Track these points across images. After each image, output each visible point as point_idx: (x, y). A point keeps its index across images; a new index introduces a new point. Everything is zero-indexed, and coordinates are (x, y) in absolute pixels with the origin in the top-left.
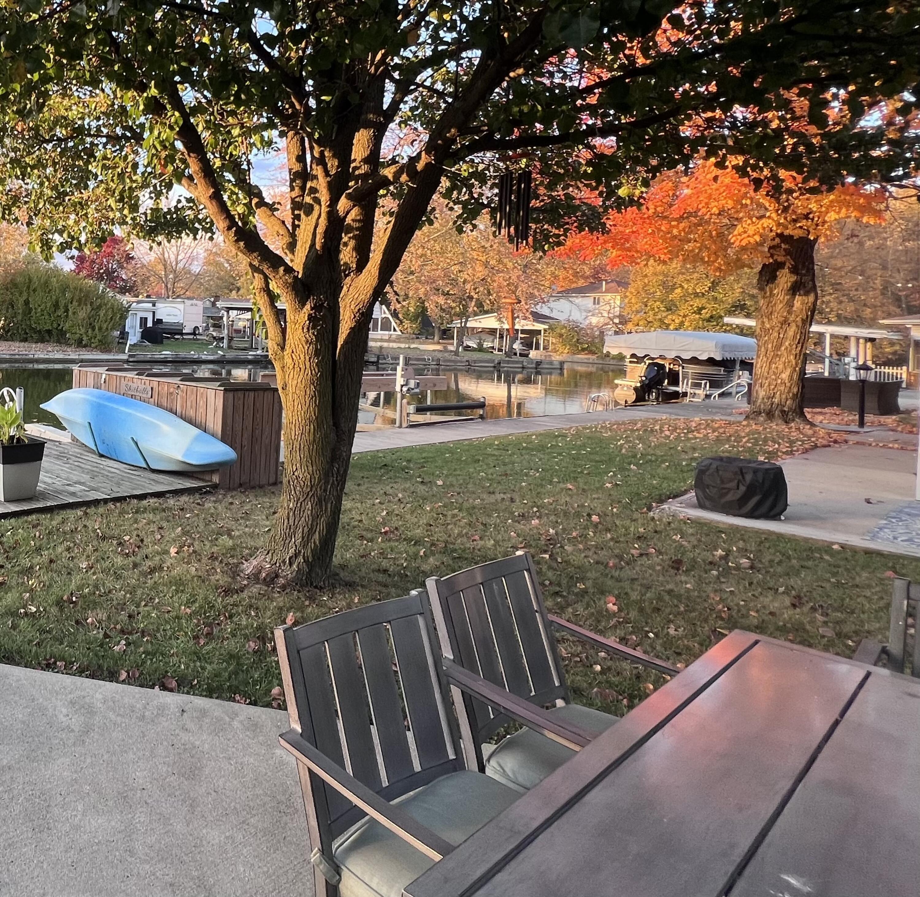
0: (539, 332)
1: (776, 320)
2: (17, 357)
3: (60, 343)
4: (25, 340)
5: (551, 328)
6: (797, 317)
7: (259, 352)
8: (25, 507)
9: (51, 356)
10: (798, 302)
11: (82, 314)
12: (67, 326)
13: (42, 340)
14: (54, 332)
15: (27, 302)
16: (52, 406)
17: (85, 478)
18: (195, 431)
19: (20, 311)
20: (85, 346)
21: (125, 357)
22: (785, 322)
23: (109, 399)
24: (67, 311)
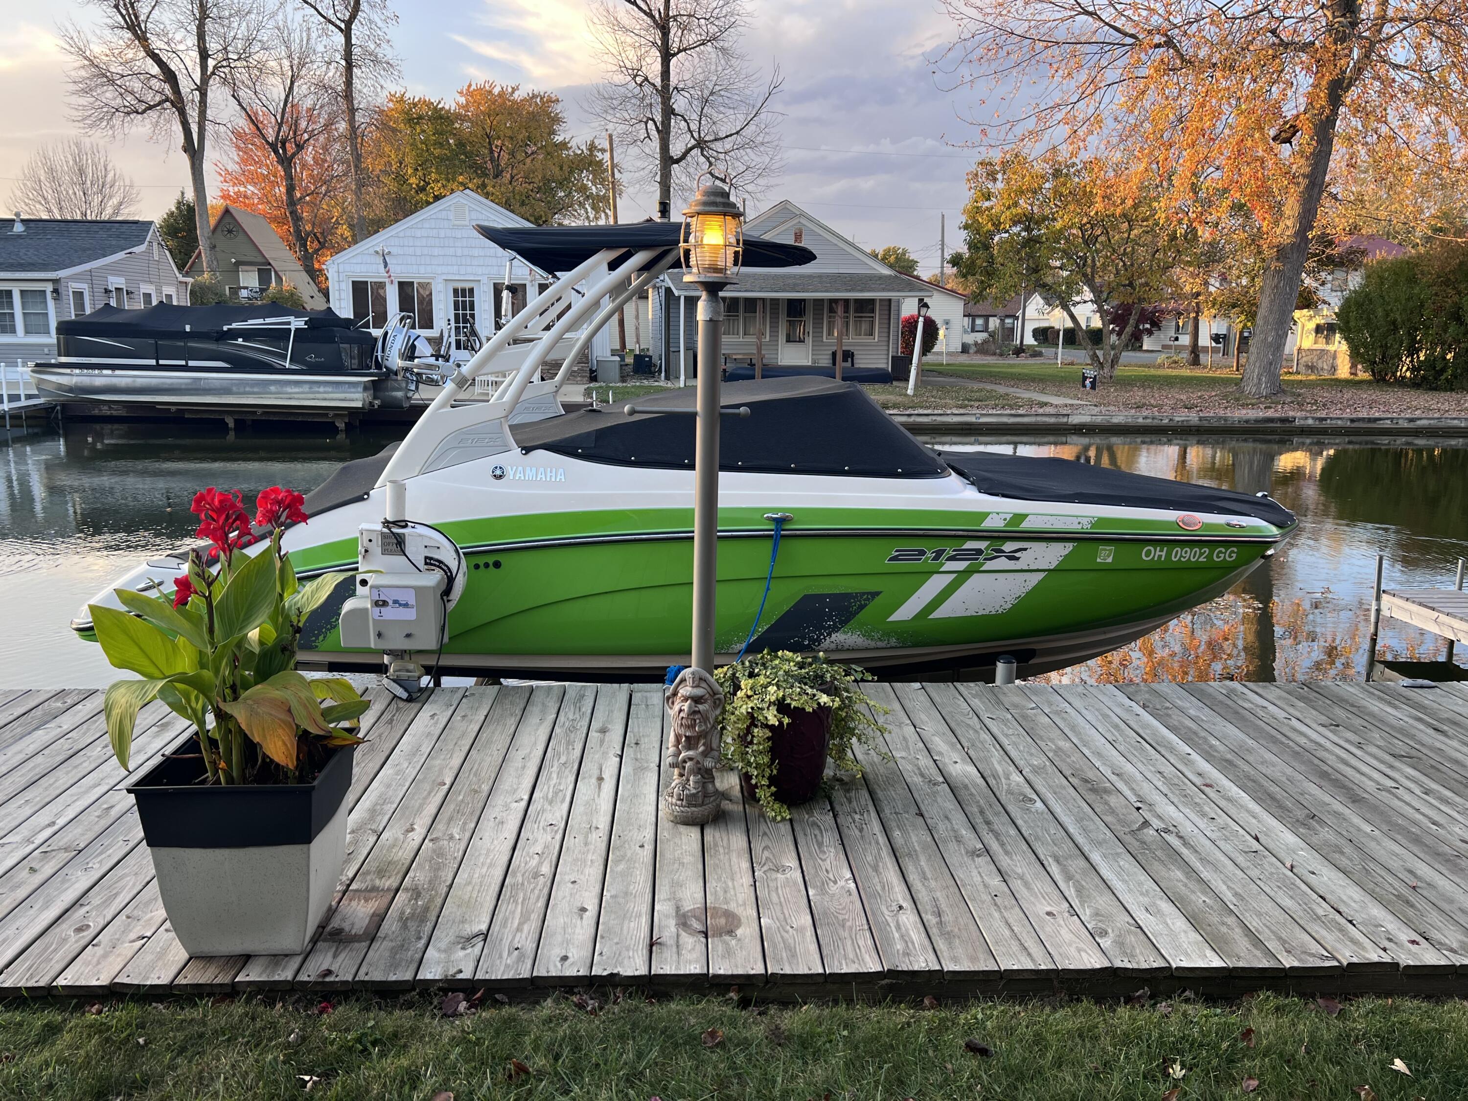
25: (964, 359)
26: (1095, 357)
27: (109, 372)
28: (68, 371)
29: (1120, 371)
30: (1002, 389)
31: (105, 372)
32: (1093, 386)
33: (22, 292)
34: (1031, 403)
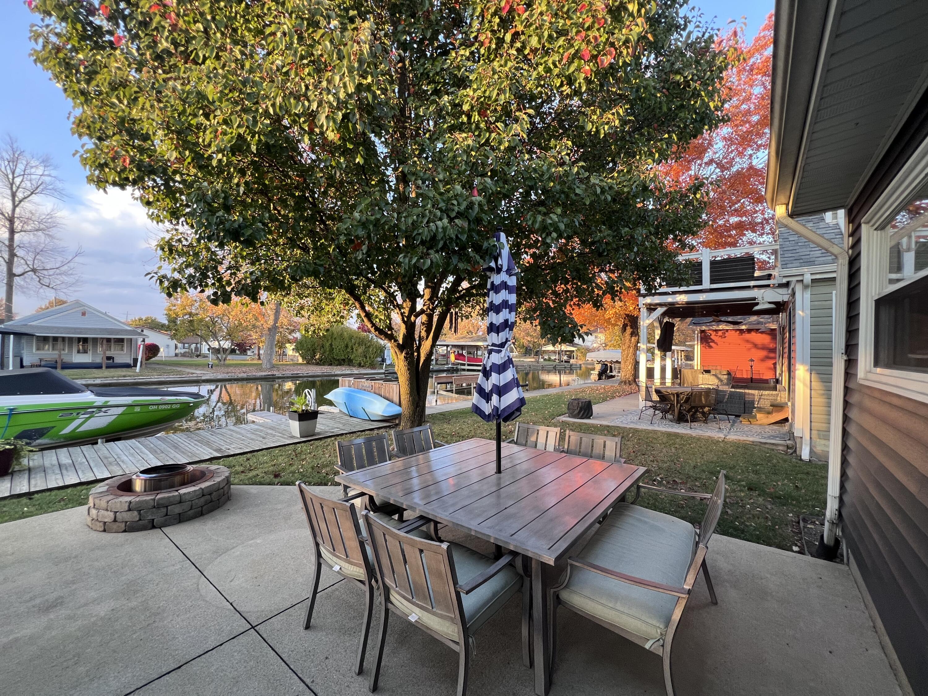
0: (573, 351)
1: (627, 345)
4: (331, 365)
5: (579, 350)
6: (632, 345)
7: (450, 366)
8: (309, 439)
9: (344, 372)
10: (633, 339)
11: (360, 350)
12: (352, 357)
13: (340, 364)
14: (346, 360)
15: (331, 345)
16: (329, 396)
17: (341, 426)
18: (388, 402)
19: (328, 350)
20: (363, 366)
21: (383, 371)
22: (629, 347)
23: (353, 391)
24: (352, 349)
25: (176, 359)
26: (218, 358)
29: (227, 362)
30: (179, 369)
32: (212, 367)
34: (188, 373)
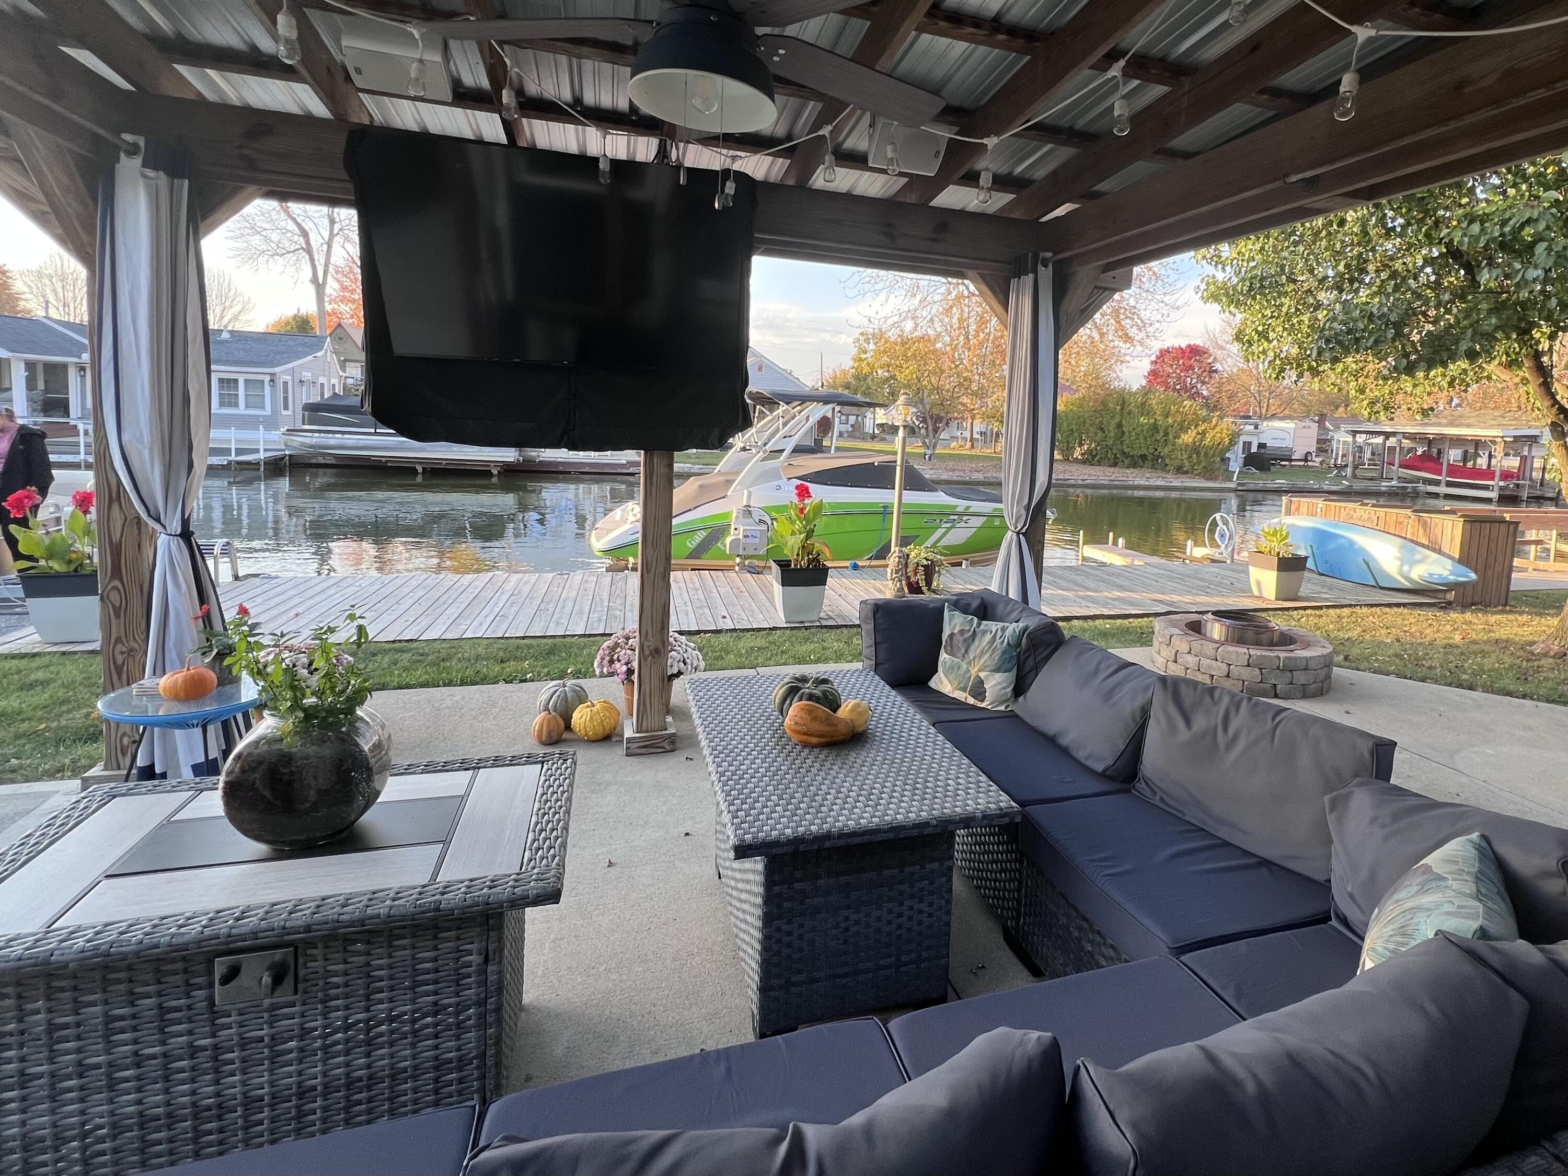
2: (1116, 483)
3: (1155, 469)
12: (1164, 453)
13: (1134, 465)
14: (1150, 458)
19: (1112, 434)
21: (1232, 485)
24: (1167, 435)
27: (340, 436)
28: (310, 434)
31: (337, 436)
32: (930, 459)
33: (246, 380)
